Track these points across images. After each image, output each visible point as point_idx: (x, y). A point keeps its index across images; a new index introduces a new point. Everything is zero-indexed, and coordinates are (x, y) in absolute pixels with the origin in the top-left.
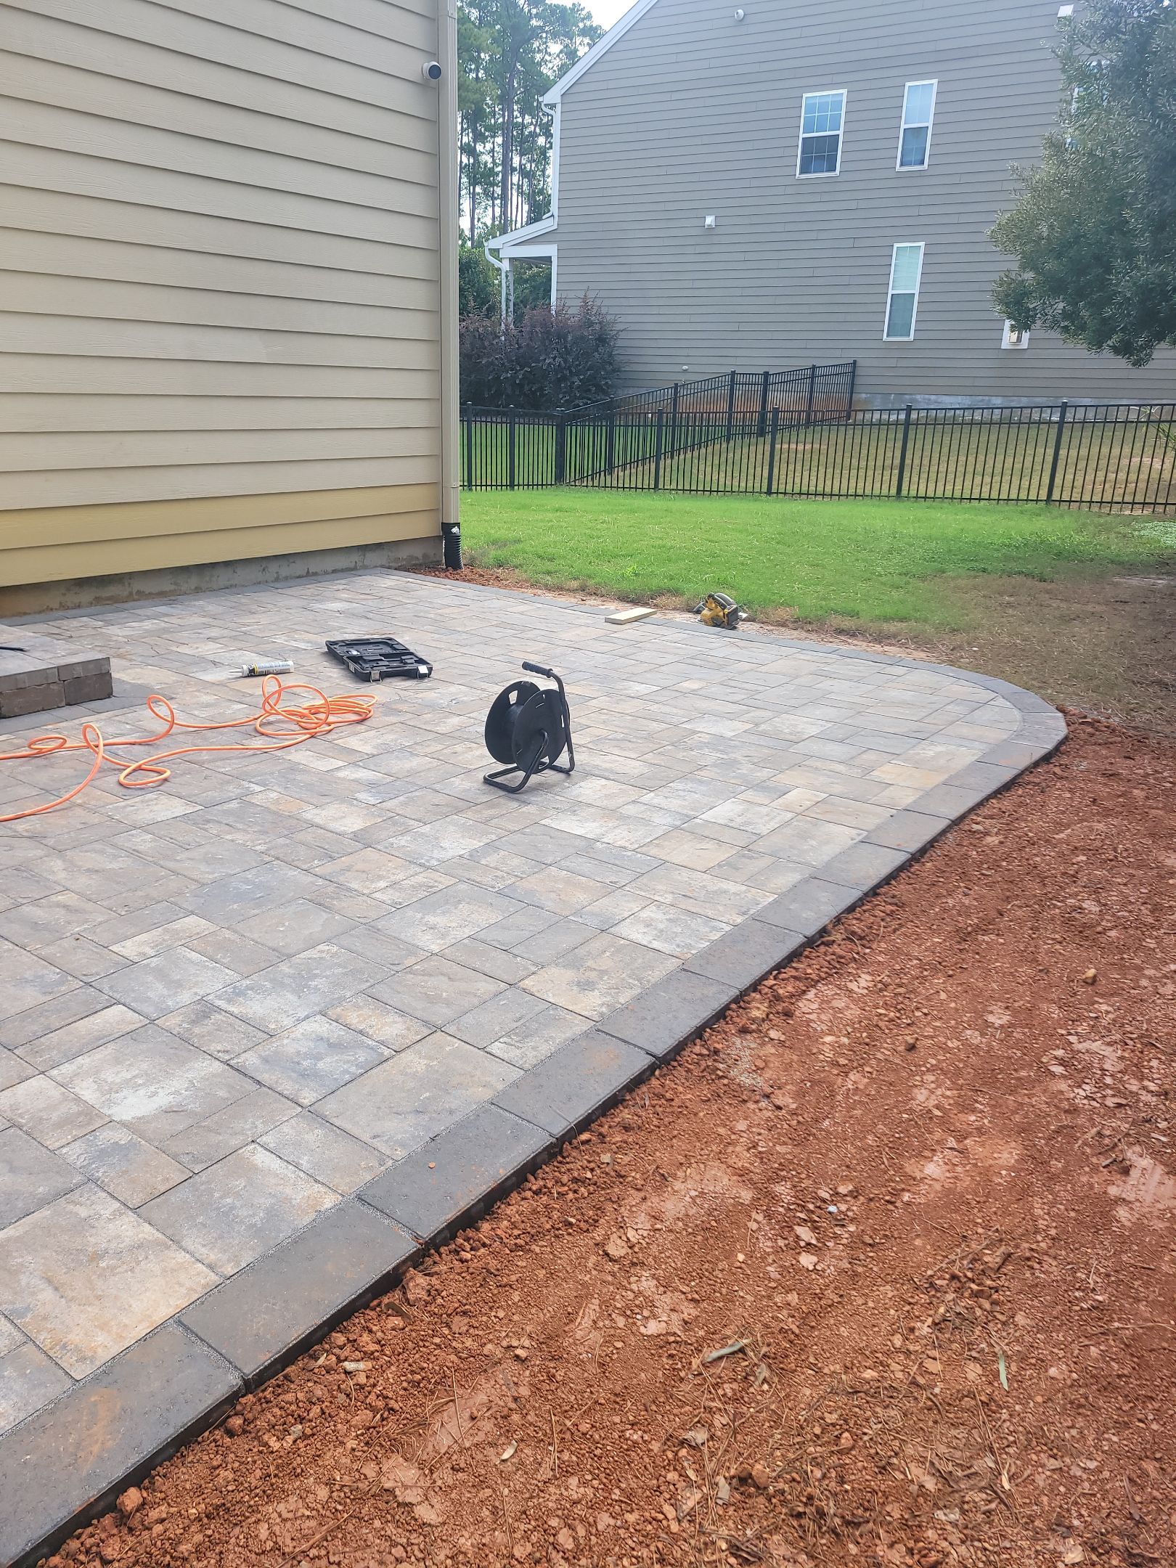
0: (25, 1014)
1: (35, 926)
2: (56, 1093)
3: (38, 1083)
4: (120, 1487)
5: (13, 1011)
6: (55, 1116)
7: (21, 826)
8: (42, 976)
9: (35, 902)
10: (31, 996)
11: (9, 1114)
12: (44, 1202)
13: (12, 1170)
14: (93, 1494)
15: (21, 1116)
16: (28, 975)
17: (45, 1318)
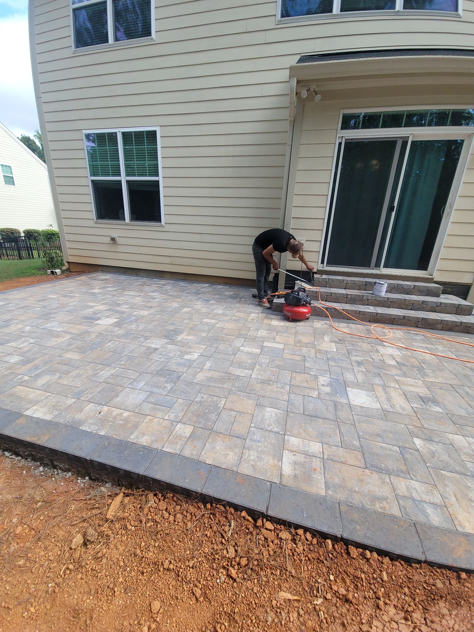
0: (461, 417)
1: (468, 394)
2: (467, 445)
3: (461, 437)
4: (463, 570)
5: (457, 414)
6: (465, 451)
7: (468, 364)
8: (467, 409)
9: (469, 387)
10: (463, 413)
11: (451, 441)
12: (457, 472)
13: (449, 456)
14: (455, 565)
15: (454, 443)
16: (463, 406)
17: (452, 505)
